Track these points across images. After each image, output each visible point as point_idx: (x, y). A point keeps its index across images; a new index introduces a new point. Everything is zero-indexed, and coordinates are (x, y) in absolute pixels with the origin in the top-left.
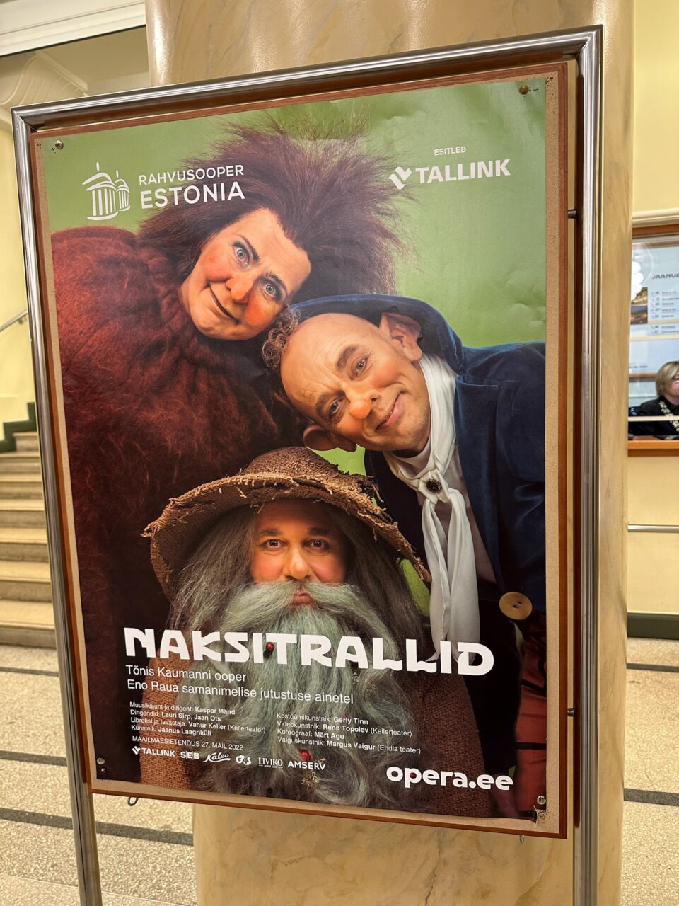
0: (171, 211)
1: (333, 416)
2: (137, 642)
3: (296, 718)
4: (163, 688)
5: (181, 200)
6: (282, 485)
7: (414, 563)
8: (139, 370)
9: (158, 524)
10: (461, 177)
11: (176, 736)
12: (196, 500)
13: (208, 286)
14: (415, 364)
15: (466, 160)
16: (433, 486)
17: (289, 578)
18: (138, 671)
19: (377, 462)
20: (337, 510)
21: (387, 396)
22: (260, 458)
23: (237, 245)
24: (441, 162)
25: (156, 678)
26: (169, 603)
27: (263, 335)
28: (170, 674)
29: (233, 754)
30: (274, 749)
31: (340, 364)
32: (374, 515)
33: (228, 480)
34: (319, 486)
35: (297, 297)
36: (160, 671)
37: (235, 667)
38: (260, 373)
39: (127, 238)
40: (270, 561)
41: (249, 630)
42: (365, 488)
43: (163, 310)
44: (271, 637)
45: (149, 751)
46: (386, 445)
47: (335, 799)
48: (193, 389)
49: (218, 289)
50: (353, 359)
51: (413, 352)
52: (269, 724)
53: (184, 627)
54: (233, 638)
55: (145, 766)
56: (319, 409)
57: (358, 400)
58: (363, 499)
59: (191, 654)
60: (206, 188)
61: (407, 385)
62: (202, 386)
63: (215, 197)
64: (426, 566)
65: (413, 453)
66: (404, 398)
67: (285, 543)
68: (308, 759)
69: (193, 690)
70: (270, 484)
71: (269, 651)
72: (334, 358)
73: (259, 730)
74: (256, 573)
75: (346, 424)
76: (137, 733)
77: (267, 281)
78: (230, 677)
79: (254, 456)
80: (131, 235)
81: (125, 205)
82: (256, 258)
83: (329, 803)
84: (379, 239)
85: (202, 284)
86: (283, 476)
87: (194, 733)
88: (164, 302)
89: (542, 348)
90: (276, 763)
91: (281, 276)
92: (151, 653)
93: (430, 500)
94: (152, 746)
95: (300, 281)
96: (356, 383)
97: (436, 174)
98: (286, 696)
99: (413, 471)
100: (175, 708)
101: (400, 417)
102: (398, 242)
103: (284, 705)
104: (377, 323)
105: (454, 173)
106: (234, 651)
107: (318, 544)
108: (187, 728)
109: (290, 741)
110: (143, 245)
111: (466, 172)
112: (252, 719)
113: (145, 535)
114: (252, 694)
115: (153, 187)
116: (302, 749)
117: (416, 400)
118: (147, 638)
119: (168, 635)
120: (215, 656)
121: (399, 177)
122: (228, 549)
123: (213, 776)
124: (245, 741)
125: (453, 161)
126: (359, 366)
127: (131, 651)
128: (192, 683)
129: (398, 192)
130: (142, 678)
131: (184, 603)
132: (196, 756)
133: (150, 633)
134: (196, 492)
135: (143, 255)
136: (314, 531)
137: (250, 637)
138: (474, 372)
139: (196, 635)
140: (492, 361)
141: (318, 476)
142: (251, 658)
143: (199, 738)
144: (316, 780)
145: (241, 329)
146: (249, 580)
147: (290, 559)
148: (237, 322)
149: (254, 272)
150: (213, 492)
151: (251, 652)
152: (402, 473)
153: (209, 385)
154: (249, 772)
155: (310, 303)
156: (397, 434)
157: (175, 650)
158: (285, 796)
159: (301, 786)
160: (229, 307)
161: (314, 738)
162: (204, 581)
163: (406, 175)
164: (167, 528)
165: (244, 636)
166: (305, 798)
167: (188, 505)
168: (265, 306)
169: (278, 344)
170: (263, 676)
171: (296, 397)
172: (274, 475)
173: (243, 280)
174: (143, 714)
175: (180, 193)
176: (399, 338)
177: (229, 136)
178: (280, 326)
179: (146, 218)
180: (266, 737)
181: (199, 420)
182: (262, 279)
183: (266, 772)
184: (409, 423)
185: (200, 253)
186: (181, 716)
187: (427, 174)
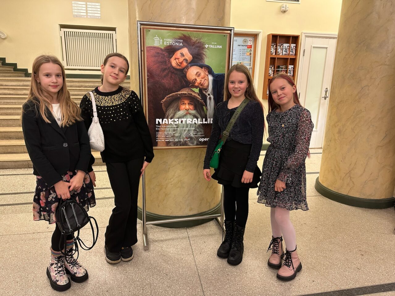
0: (170, 46)
1: (194, 83)
2: (158, 121)
3: (186, 132)
4: (163, 129)
5: (172, 44)
6: (185, 94)
7: (205, 107)
8: (162, 73)
9: (164, 100)
10: (215, 47)
11: (165, 137)
12: (171, 96)
13: (175, 59)
14: (207, 75)
15: (216, 45)
16: (209, 95)
17: (186, 109)
18: (158, 126)
19: (201, 90)
20: (194, 98)
21: (203, 80)
22: (182, 89)
23: (181, 53)
24: (213, 45)
25: (162, 127)
26: (165, 114)
27: (184, 69)
28: (164, 126)
29: (175, 139)
30: (181, 137)
31: (196, 74)
32: (200, 99)
33: (176, 93)
34: (192, 94)
35: (190, 63)
36: (162, 126)
37: (176, 125)
38: (183, 75)
39: (161, 49)
40: (183, 107)
41: (179, 118)
42: (199, 95)
43: (167, 63)
44: (182, 119)
45: (159, 140)
46: (202, 88)
47: (191, 145)
48: (171, 77)
49: (177, 60)
50: (198, 74)
51: (207, 73)
52: (181, 134)
53: (167, 118)
54: (176, 120)
55: (158, 143)
56: (192, 82)
57: (198, 80)
58: (198, 96)
59: (168, 123)
60: (176, 43)
61: (206, 79)
62: (173, 76)
63: (178, 45)
64: (207, 106)
65: (206, 89)
66: (205, 80)
67: (185, 104)
68: (187, 139)
69: (168, 129)
70: (183, 94)
71: (182, 122)
72: (195, 73)
73: (179, 135)
74: (180, 109)
75: (196, 84)
76: (157, 138)
77: (185, 60)
78: (175, 126)
79: (181, 89)
80: (162, 49)
81: (161, 43)
82: (184, 56)
83: (190, 145)
84: (203, 55)
85: (174, 59)
86: (186, 93)
87: (168, 136)
88: (167, 61)
89: (225, 74)
90: (182, 140)
91: (188, 59)
92: (161, 123)
93: (208, 96)
94: (160, 140)
95: (191, 60)
96: (198, 78)
97: (212, 46)
98: (184, 129)
99: (206, 92)
100: (165, 132)
101: (205, 83)
102: (206, 56)
103: (184, 130)
104: (202, 68)
105: (214, 47)
106: (176, 122)
107: (191, 104)
108: (167, 136)
109: (184, 136)
110: (164, 51)
111: (216, 47)
112: (178, 133)
113: (161, 102)
114: (179, 129)
115: (167, 41)
116: (186, 137)
117: (207, 81)
118: (160, 120)
119: (164, 120)
120: (173, 123)
121: (207, 46)
122: (175, 105)
123: (171, 143)
124: (177, 137)
125: (215, 45)
126: (199, 75)
127: (157, 123)
128: (168, 128)
129: (206, 48)
130: (159, 128)
131: (168, 114)
132: (168, 140)
133: (161, 119)
134: (171, 95)
135: (164, 53)
136: (190, 102)
137: (179, 119)
138: (216, 77)
139: (169, 119)
140: (218, 75)
141: (191, 93)
142: (179, 123)
143: (169, 137)
144: (188, 142)
145: (180, 67)
146: (179, 110)
147: (186, 106)
148: (180, 66)
149: (183, 58)
150: (174, 95)
151: (179, 122)
152: (204, 92)
153: (174, 76)
154: (177, 142)
155: (192, 64)
156: (204, 86)
157: (165, 122)
158: (183, 145)
159: (186, 143)
160: (178, 63)
161: (188, 135)
162: (171, 110)
163: (208, 46)
164: (165, 101)
165: (178, 119)
166: (186, 145)
167: (169, 97)
168: (185, 64)
169: (186, 70)
170: (180, 126)
171: (189, 79)
172: (184, 92)
173: (181, 59)
174: (159, 134)
175: (172, 43)
176: (205, 71)
177: (181, 35)
178: (187, 67)
179: (165, 46)
180: (180, 136)
181: (172, 82)
182: (184, 59)
183: (180, 142)
184: (206, 84)
185: (174, 54)
186: (166, 134)
187: (211, 46)
